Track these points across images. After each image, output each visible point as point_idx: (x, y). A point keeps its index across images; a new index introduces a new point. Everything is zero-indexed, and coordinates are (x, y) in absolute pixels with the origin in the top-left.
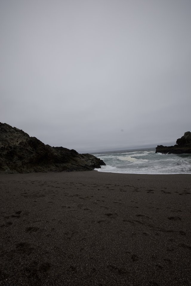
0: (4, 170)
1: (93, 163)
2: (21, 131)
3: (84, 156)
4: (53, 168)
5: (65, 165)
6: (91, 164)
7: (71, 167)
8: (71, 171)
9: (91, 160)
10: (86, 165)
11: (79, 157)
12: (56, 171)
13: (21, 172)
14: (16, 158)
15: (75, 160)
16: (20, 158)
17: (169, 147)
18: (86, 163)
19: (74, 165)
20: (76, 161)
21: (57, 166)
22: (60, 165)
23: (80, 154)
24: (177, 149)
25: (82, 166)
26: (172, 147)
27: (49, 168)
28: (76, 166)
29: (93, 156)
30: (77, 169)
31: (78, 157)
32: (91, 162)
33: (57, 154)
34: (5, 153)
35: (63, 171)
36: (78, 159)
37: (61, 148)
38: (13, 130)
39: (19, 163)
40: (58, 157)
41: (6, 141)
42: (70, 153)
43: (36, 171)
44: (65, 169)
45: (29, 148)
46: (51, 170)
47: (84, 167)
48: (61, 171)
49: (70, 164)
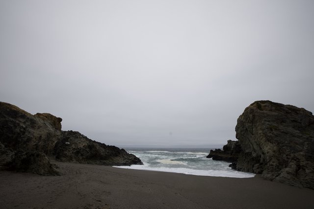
0: (73, 161)
4: (98, 162)
5: (105, 161)
13: (80, 163)
14: (80, 154)
16: (82, 155)
20: (112, 159)
22: (103, 161)
30: (112, 165)
34: (75, 151)
38: (81, 136)
39: (81, 158)
41: (77, 144)
44: (104, 164)
45: (88, 150)
46: (96, 164)
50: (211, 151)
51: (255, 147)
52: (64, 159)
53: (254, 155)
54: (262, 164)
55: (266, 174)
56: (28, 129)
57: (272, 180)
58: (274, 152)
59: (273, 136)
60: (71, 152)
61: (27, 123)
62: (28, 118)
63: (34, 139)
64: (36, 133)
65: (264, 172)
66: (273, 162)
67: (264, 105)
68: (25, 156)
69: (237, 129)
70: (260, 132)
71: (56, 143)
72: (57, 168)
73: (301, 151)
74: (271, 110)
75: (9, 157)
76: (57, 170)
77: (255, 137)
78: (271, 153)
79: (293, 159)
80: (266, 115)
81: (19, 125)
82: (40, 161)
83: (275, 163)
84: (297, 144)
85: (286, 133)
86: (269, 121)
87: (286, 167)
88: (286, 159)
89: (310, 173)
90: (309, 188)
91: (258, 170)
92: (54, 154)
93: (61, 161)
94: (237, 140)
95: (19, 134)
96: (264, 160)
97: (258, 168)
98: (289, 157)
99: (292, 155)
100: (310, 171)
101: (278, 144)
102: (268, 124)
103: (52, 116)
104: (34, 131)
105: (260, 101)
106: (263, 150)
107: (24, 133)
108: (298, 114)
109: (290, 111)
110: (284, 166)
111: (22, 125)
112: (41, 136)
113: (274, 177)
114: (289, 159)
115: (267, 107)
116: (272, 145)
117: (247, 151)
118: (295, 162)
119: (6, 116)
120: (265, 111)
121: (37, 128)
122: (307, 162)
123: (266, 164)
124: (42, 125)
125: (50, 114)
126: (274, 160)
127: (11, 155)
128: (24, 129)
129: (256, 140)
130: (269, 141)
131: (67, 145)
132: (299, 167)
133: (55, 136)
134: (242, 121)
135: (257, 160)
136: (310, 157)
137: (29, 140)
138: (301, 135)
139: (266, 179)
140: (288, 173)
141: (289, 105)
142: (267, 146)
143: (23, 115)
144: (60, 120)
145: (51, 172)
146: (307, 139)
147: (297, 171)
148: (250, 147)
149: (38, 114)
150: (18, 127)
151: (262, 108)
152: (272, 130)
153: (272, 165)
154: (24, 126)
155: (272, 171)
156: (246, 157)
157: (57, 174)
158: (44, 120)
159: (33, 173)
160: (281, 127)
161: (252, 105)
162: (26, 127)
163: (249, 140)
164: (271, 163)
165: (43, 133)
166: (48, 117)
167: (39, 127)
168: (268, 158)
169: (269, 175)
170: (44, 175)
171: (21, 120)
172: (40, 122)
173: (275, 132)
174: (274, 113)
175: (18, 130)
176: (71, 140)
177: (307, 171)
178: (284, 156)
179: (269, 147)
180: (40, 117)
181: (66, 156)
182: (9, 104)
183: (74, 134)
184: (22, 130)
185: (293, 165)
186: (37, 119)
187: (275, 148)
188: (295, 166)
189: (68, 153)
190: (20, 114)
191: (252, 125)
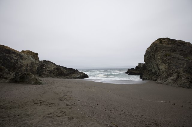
0: (49, 77)
2: (54, 64)
4: (63, 77)
5: (67, 76)
13: (53, 78)
14: (52, 73)
16: (53, 74)
20: (71, 76)
30: (71, 78)
34: (49, 72)
38: (51, 63)
39: (53, 75)
41: (49, 67)
43: (58, 78)
44: (67, 78)
45: (56, 70)
46: (62, 78)
48: (65, 78)
50: (129, 69)
51: (155, 66)
52: (44, 76)
53: (153, 71)
54: (157, 75)
55: (159, 81)
56: (19, 60)
57: (161, 84)
58: (166, 69)
59: (166, 59)
60: (47, 72)
61: (18, 57)
62: (17, 54)
63: (24, 66)
64: (25, 62)
65: (158, 80)
66: (164, 74)
67: (164, 40)
68: (21, 75)
69: (145, 56)
70: (159, 57)
71: (37, 68)
72: (40, 80)
73: (181, 68)
74: (168, 44)
75: (12, 75)
76: (41, 82)
77: (156, 60)
78: (164, 69)
79: (176, 72)
80: (164, 47)
81: (13, 58)
82: (30, 77)
83: (165, 74)
84: (180, 64)
85: (175, 58)
86: (166, 51)
87: (171, 77)
88: (172, 73)
89: (184, 79)
90: (181, 87)
91: (155, 79)
92: (37, 74)
93: (42, 77)
94: (144, 63)
95: (14, 63)
96: (159, 73)
97: (155, 78)
98: (174, 71)
99: (176, 70)
100: (184, 78)
101: (169, 64)
102: (165, 53)
103: (32, 52)
104: (23, 61)
105: (162, 38)
106: (159, 68)
107: (17, 63)
108: (184, 46)
109: (180, 44)
110: (170, 76)
111: (14, 58)
112: (28, 64)
113: (163, 82)
114: (173, 72)
115: (166, 42)
116: (165, 65)
117: (149, 69)
118: (177, 74)
119: (4, 53)
120: (164, 45)
121: (24, 59)
122: (184, 74)
123: (160, 75)
124: (27, 58)
125: (30, 51)
126: (165, 73)
127: (13, 75)
128: (17, 60)
129: (156, 62)
130: (163, 62)
131: (44, 68)
132: (178, 76)
133: (36, 64)
134: (149, 51)
135: (155, 73)
136: (186, 71)
137: (21, 66)
138: (183, 58)
139: (158, 83)
140: (171, 80)
141: (180, 40)
142: (162, 66)
143: (14, 52)
144: (37, 54)
145: (37, 83)
146: (187, 61)
147: (177, 79)
148: (152, 67)
149: (22, 51)
150: (13, 59)
151: (163, 42)
152: (166, 56)
153: (163, 76)
154: (16, 59)
155: (162, 79)
156: (148, 72)
157: (41, 84)
158: (27, 54)
159: (28, 83)
160: (173, 54)
161: (156, 41)
162: (18, 59)
163: (152, 63)
164: (163, 75)
165: (29, 62)
166: (29, 53)
167: (25, 59)
168: (161, 72)
169: (161, 81)
170: (34, 84)
171: (13, 55)
172: (25, 56)
173: (168, 57)
174: (169, 46)
175: (13, 61)
176: (46, 65)
177: (183, 78)
178: (171, 71)
179: (163, 66)
180: (24, 53)
181: (44, 74)
182: (3, 46)
183: (47, 62)
184: (16, 61)
185: (175, 76)
186: (23, 54)
187: (167, 67)
188: (176, 76)
189: (46, 73)
190: (12, 52)
191: (155, 54)
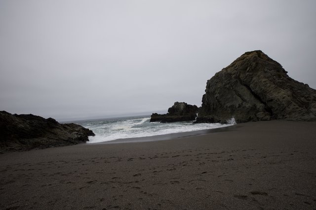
1: (80, 134)
3: (66, 126)
4: (15, 145)
5: (36, 140)
6: (76, 136)
7: (47, 142)
8: (47, 148)
9: (76, 131)
10: (69, 138)
11: (60, 129)
12: (21, 149)
15: (53, 133)
17: (162, 115)
18: (69, 135)
19: (52, 139)
20: (56, 134)
21: (23, 143)
22: (29, 141)
23: (62, 125)
24: (168, 117)
25: (64, 140)
26: (165, 115)
27: (7, 146)
28: (55, 141)
29: (80, 126)
30: (57, 145)
31: (57, 128)
32: (77, 134)
33: (23, 126)
35: (33, 148)
36: (57, 131)
37: (31, 117)
40: (26, 129)
42: (46, 123)
44: (36, 146)
46: (12, 150)
47: (67, 141)
48: (29, 150)
49: (45, 139)
58: (290, 96)
70: (264, 80)
74: (268, 60)
80: (267, 63)
101: (292, 88)
114: (310, 100)
115: (265, 57)
117: (229, 104)
152: (280, 77)
179: (282, 92)
191: (253, 74)
